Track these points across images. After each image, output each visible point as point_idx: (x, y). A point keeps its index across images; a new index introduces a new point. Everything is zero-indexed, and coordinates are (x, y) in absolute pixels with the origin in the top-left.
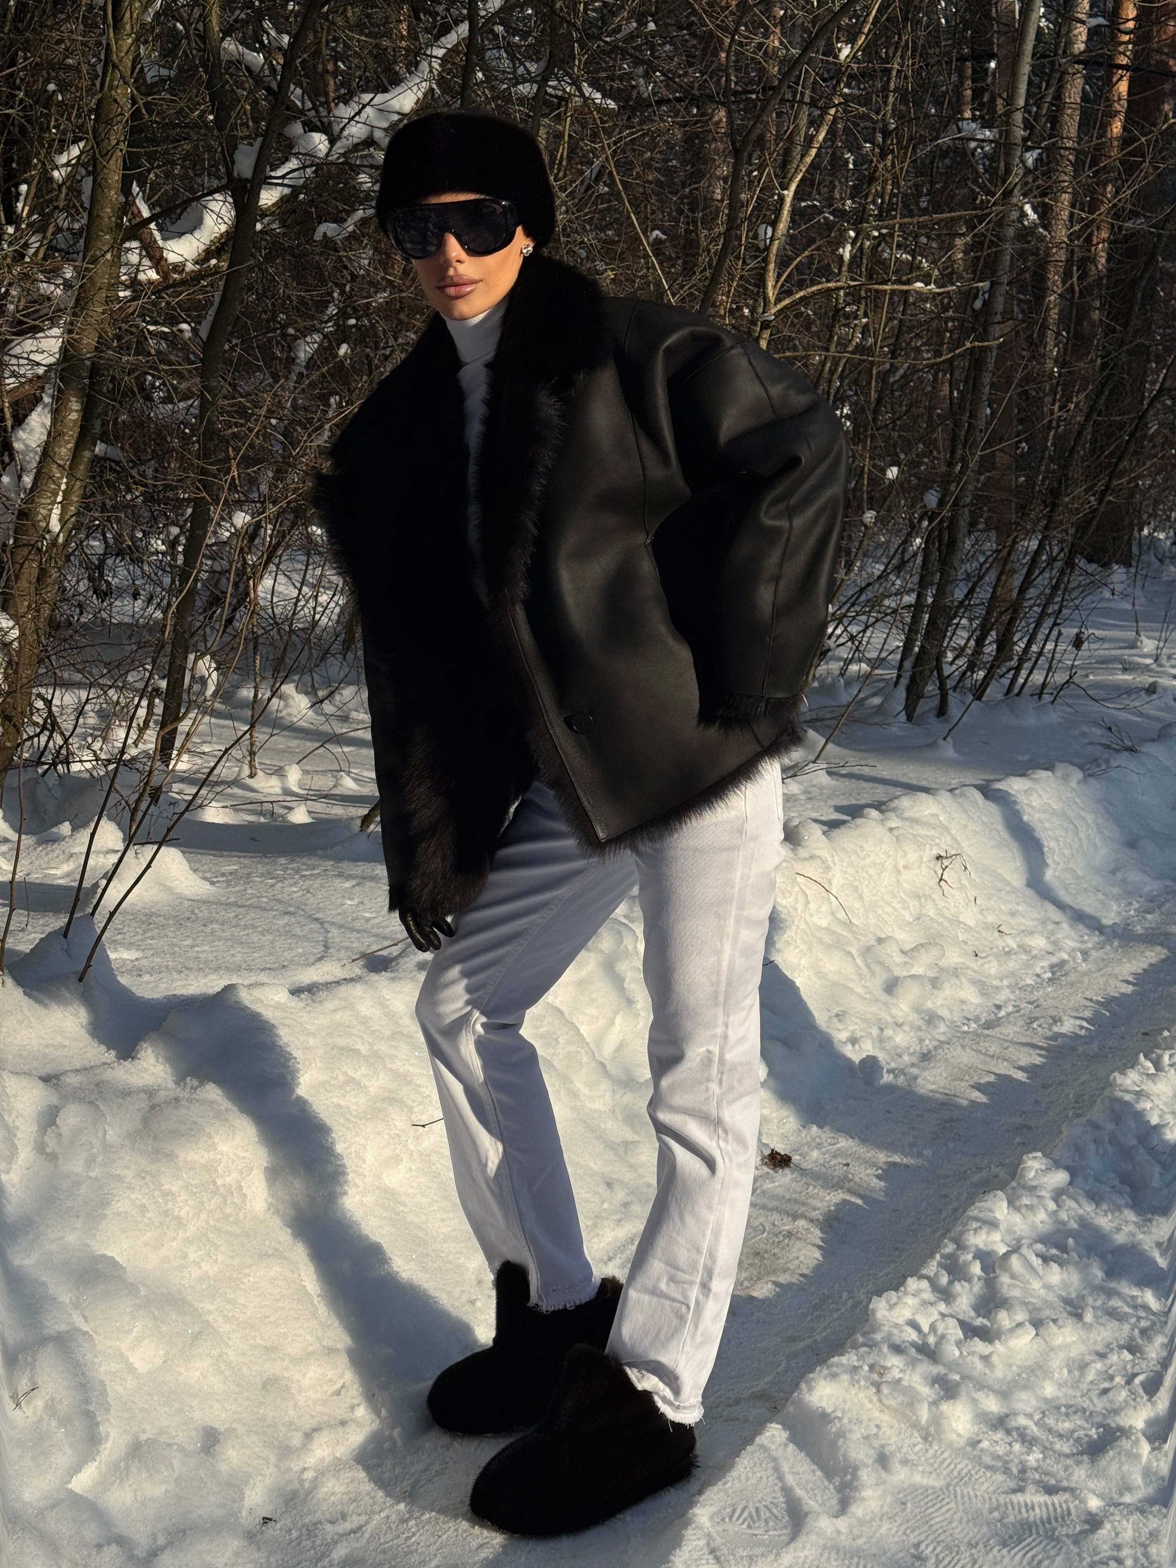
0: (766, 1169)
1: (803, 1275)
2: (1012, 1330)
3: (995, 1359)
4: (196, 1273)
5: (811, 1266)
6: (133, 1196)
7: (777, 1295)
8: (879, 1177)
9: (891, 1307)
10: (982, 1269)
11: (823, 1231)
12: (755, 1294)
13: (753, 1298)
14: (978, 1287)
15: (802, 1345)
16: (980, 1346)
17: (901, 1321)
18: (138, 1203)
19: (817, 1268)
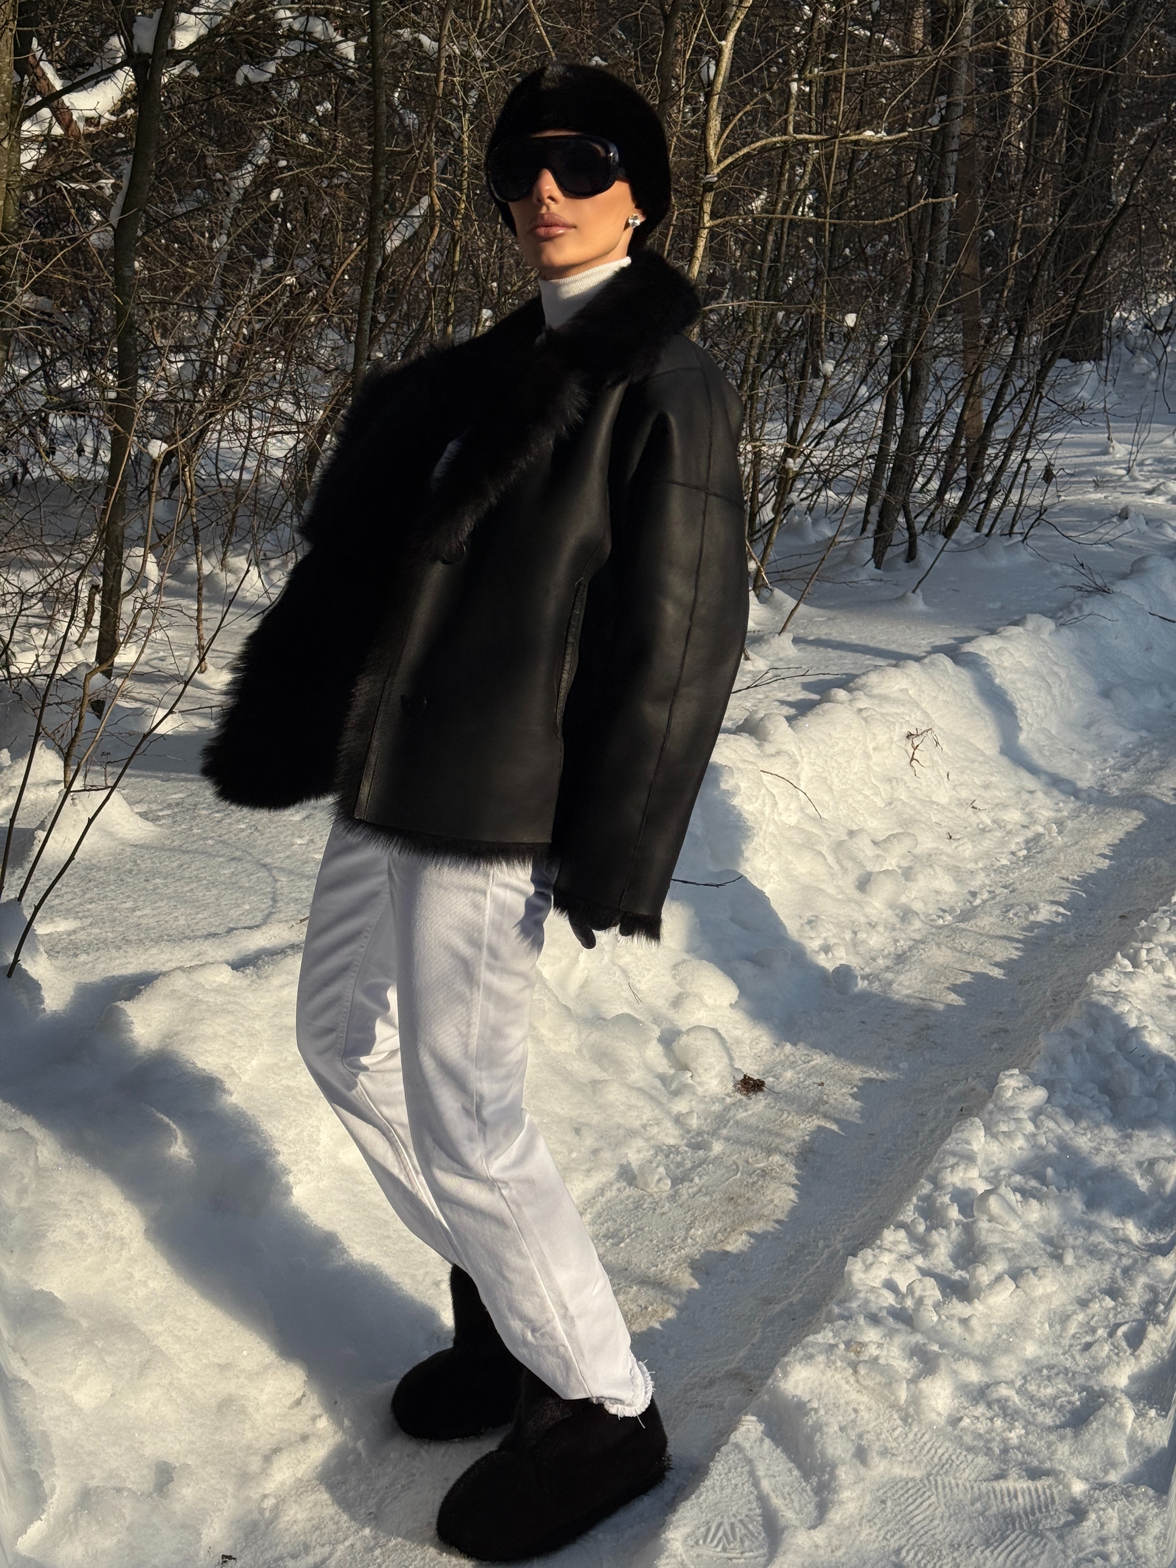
0: (739, 1096)
1: (778, 1222)
2: (991, 1286)
3: (974, 1322)
5: (786, 1209)
6: (70, 1223)
7: (752, 1248)
8: (854, 1096)
9: (868, 1267)
10: (961, 1211)
11: (798, 1167)
12: (729, 1248)
13: (726, 1253)
14: (956, 1233)
15: (778, 1308)
16: (959, 1308)
17: (877, 1283)
18: (76, 1230)
19: (793, 1211)
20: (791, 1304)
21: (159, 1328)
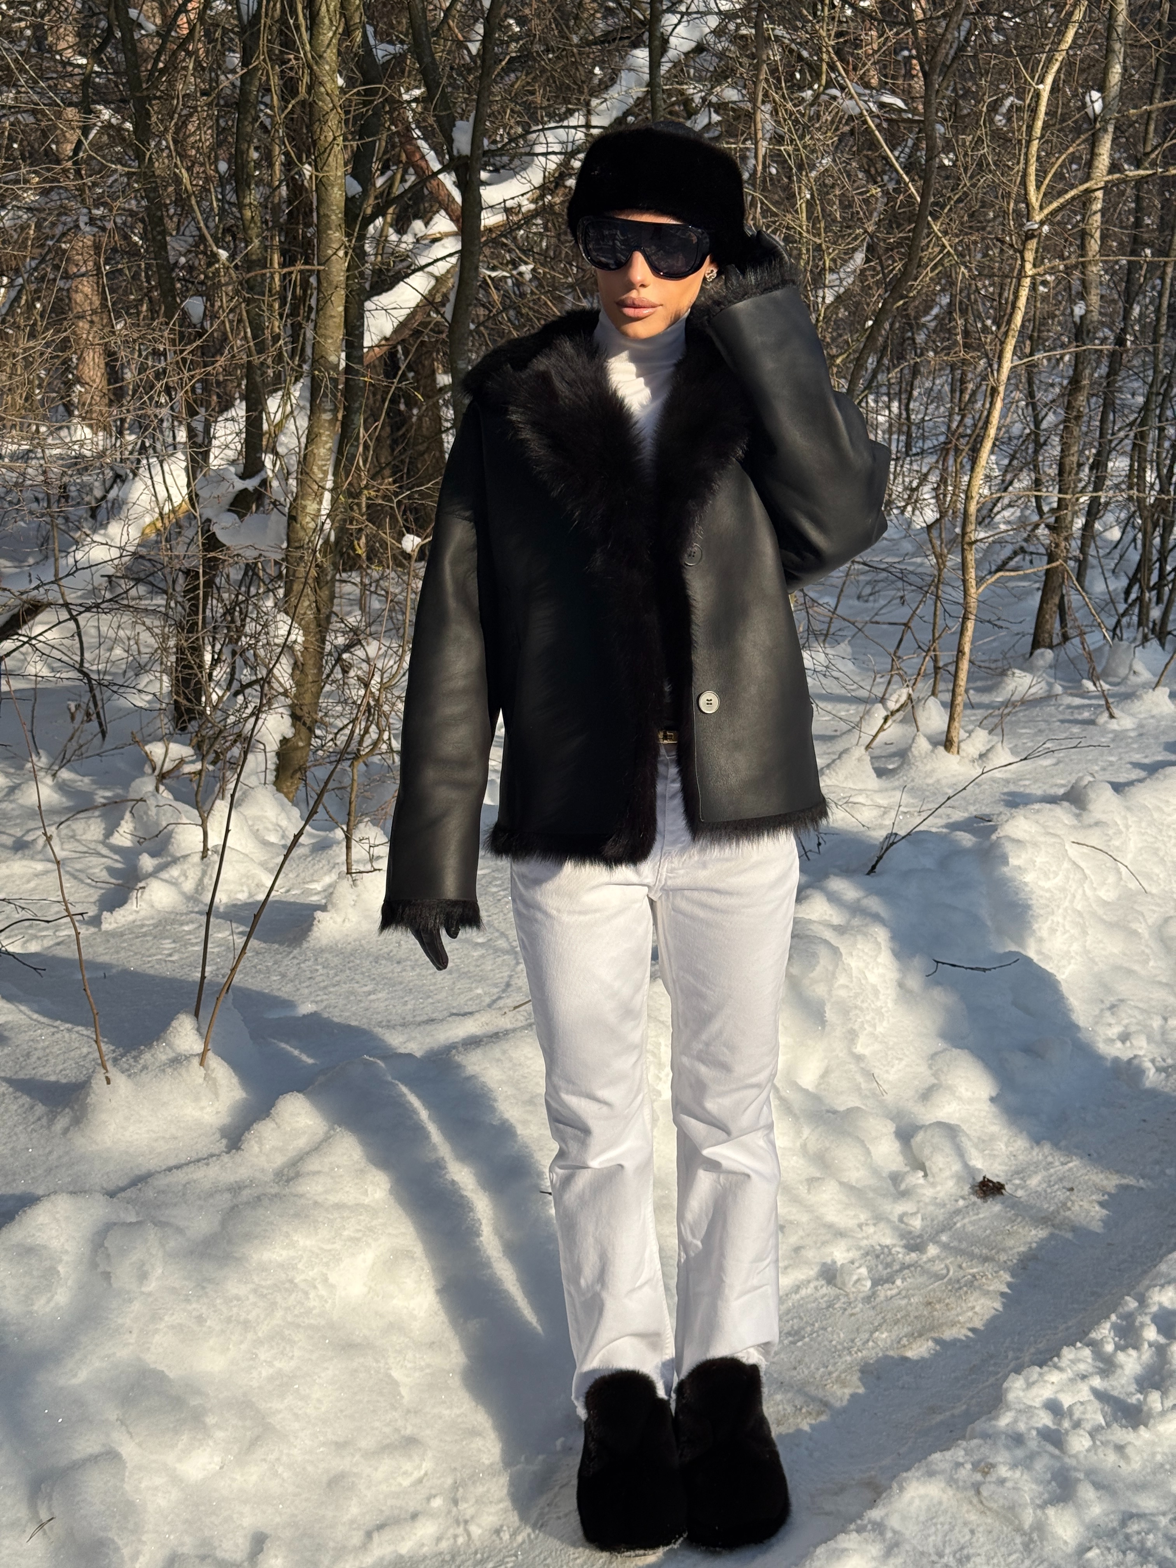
1: (973, 1330)
2: (1163, 1413)
3: (1129, 1450)
4: (266, 1372)
5: (987, 1317)
6: (190, 1308)
7: (937, 1355)
8: (1102, 1204)
9: (1029, 1385)
10: (1160, 1331)
12: (910, 1354)
13: (905, 1359)
14: (1147, 1354)
15: (938, 1419)
16: (1120, 1434)
17: (1037, 1403)
18: (195, 1314)
19: (994, 1319)
20: (953, 1416)
21: (280, 1406)
